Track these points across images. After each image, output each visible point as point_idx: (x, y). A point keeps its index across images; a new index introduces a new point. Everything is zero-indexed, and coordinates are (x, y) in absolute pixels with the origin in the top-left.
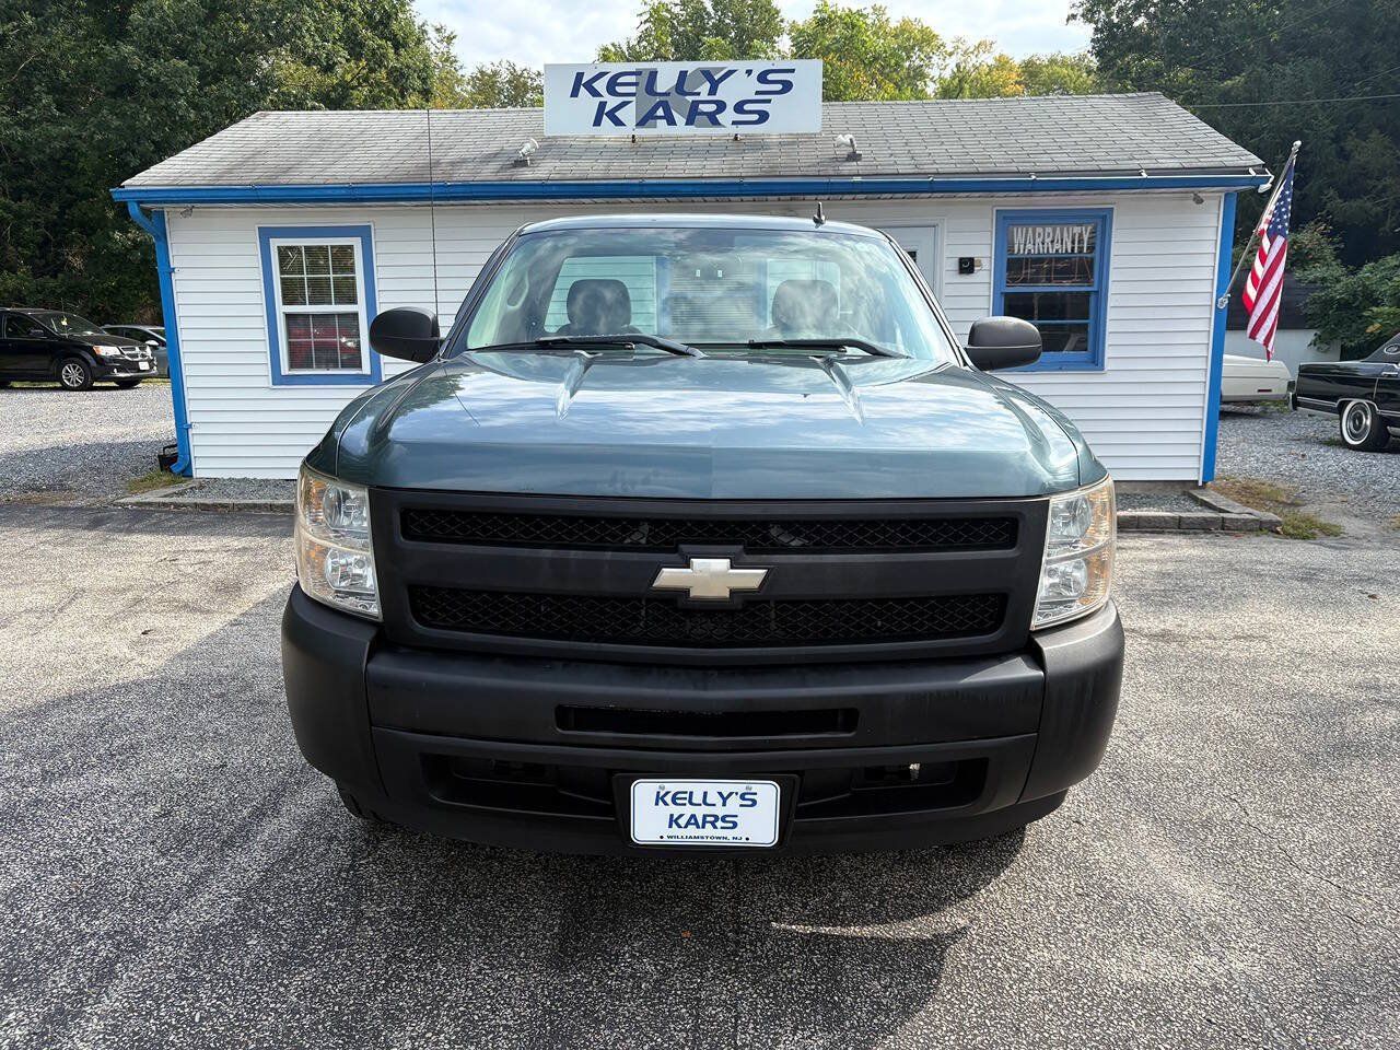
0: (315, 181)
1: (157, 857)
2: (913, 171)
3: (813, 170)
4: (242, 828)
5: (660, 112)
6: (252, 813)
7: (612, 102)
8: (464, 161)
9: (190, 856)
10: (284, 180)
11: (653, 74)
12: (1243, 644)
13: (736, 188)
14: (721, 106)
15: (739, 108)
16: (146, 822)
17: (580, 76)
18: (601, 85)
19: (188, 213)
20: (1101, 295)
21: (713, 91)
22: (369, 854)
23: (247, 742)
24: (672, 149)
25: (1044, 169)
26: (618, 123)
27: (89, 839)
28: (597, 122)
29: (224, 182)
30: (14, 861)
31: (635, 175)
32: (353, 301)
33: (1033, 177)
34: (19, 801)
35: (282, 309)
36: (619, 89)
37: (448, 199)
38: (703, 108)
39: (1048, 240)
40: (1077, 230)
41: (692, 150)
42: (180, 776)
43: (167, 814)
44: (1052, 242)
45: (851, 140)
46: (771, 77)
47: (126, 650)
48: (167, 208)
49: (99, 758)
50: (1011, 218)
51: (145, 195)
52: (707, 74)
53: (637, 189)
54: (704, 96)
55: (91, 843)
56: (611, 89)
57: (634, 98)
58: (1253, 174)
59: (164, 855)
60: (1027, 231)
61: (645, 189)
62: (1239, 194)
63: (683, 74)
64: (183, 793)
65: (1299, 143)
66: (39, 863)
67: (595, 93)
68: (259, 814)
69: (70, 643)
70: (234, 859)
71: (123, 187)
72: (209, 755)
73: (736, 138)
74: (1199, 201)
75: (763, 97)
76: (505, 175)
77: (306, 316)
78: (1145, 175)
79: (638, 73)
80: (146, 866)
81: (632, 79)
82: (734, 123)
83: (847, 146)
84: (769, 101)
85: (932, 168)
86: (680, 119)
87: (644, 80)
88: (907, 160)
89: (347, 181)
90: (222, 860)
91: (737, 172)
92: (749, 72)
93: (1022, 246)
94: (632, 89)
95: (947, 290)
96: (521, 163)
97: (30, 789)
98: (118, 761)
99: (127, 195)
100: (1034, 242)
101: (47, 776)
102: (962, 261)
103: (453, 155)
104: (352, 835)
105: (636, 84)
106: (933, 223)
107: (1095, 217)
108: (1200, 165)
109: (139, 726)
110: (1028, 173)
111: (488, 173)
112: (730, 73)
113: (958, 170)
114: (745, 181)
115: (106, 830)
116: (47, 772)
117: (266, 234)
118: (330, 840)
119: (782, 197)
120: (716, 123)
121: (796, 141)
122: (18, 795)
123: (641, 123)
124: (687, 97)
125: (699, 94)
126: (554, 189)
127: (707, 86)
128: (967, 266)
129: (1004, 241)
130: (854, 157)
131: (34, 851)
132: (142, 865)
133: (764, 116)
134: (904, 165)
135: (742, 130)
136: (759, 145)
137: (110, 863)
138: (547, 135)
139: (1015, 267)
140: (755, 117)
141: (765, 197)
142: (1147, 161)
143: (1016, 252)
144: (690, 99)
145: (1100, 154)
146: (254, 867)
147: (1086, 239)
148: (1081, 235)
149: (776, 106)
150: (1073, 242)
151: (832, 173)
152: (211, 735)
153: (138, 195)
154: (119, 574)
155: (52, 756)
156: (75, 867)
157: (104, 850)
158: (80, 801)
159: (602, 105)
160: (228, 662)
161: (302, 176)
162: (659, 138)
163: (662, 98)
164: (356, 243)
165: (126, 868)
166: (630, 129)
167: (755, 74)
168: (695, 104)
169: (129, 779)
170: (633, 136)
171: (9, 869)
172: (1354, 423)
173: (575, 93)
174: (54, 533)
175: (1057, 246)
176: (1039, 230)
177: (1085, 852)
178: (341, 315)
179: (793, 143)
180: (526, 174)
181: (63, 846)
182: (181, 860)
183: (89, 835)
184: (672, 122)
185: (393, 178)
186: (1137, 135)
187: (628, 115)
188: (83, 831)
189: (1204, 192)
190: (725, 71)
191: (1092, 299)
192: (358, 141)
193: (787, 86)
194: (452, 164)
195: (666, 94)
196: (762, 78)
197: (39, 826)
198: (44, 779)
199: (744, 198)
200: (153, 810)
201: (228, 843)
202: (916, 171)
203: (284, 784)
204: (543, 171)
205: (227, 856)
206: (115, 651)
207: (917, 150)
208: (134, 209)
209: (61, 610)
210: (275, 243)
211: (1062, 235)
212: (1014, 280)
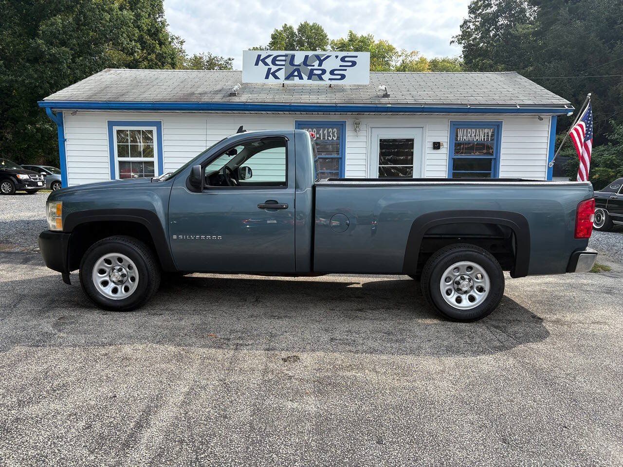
0: (136, 100)
1: (89, 455)
2: (414, 103)
3: (368, 101)
4: (131, 435)
5: (296, 73)
6: (135, 426)
7: (274, 68)
8: (206, 93)
9: (107, 453)
10: (121, 99)
11: (293, 57)
12: (597, 326)
13: (335, 108)
14: (324, 72)
15: (332, 73)
16: (79, 432)
17: (259, 56)
18: (269, 61)
19: (74, 114)
20: (497, 160)
21: (320, 65)
22: (205, 451)
23: (125, 382)
24: (302, 90)
25: (473, 103)
26: (276, 78)
27: (49, 443)
28: (267, 77)
29: (93, 100)
30: (8, 458)
31: (287, 102)
32: (152, 156)
33: (469, 107)
34: (7, 419)
35: (117, 159)
36: (277, 63)
37: (200, 110)
38: (316, 72)
39: (473, 135)
40: (486, 131)
41: (311, 91)
42: (93, 403)
43: (90, 427)
44: (475, 136)
45: (385, 88)
46: (346, 59)
47: (51, 328)
48: (64, 111)
49: (47, 392)
50: (457, 125)
51: (53, 104)
52: (318, 57)
53: (288, 108)
54: (316, 67)
55: (51, 446)
56: (274, 63)
57: (284, 67)
58: (567, 108)
59: (92, 453)
60: (464, 130)
61: (292, 108)
62: (559, 116)
63: (307, 57)
64: (96, 413)
65: (590, 94)
66: (23, 459)
67: (266, 64)
68: (139, 426)
69: (22, 324)
70: (131, 455)
71: (44, 100)
72: (105, 390)
73: (330, 86)
74: (541, 119)
75: (343, 68)
76: (226, 100)
77: (129, 162)
78: (519, 107)
79: (286, 56)
80: (84, 460)
81: (283, 58)
82: (330, 79)
83: (383, 90)
84: (346, 70)
85: (423, 101)
86: (305, 77)
87: (289, 59)
88: (410, 98)
89: (151, 100)
90: (125, 456)
91: (334, 101)
92: (337, 57)
93: (461, 137)
94: (283, 63)
95: (428, 156)
96: (233, 94)
97: (13, 412)
98: (58, 394)
99: (47, 104)
100: (468, 135)
101: (20, 403)
102: (434, 143)
103: (200, 90)
104: (192, 439)
105: (285, 61)
106: (422, 126)
107: (495, 125)
108: (542, 103)
109: (66, 373)
110: (466, 105)
111: (218, 99)
112: (328, 57)
113: (435, 103)
114: (338, 105)
115: (58, 437)
116: (20, 401)
117: (111, 124)
118: (181, 442)
119: (354, 113)
120: (321, 79)
121: (358, 88)
122: (6, 415)
123: (287, 78)
124: (308, 67)
125: (314, 66)
126: (250, 106)
127: (318, 62)
128: (437, 146)
129: (454, 135)
130: (386, 95)
131: (19, 451)
132: (81, 460)
133: (343, 77)
134: (410, 100)
135: (333, 83)
136: (342, 90)
137: (64, 459)
138: (243, 82)
139: (458, 147)
140: (339, 77)
141: (346, 113)
142: (518, 101)
143: (459, 140)
144: (310, 68)
145: (496, 97)
146: (143, 460)
147: (490, 135)
148: (488, 133)
149: (349, 72)
150: (484, 136)
151: (377, 102)
152: (105, 378)
153: (51, 104)
154: (42, 287)
155: (21, 391)
156: (44, 461)
157: (59, 450)
158: (41, 419)
159: (269, 69)
160: (106, 336)
161: (129, 98)
162: (295, 86)
163: (297, 67)
164: (154, 129)
165: (73, 462)
166: (282, 80)
167: (339, 58)
168: (312, 70)
169: (66, 405)
170: (283, 84)
171: (6, 463)
172: (597, 219)
173: (257, 64)
174: (7, 265)
175: (477, 138)
176: (469, 130)
177: (577, 445)
178: (146, 163)
179: (357, 89)
180: (236, 100)
181: (35, 447)
182: (102, 456)
183: (49, 440)
184: (301, 78)
185: (173, 100)
186: (510, 90)
187: (281, 74)
188: (45, 438)
189: (543, 115)
190: (326, 56)
191: (493, 162)
192: (155, 83)
193: (354, 64)
194: (200, 94)
195: (299, 65)
196: (343, 59)
197: (21, 435)
198: (19, 405)
199: (337, 113)
200: (82, 424)
201: (126, 445)
202: (416, 102)
203: (149, 407)
204: (244, 98)
205: (127, 453)
206: (46, 329)
207: (414, 93)
208: (48, 111)
209: (15, 306)
210: (115, 129)
211: (479, 133)
212: (457, 153)
